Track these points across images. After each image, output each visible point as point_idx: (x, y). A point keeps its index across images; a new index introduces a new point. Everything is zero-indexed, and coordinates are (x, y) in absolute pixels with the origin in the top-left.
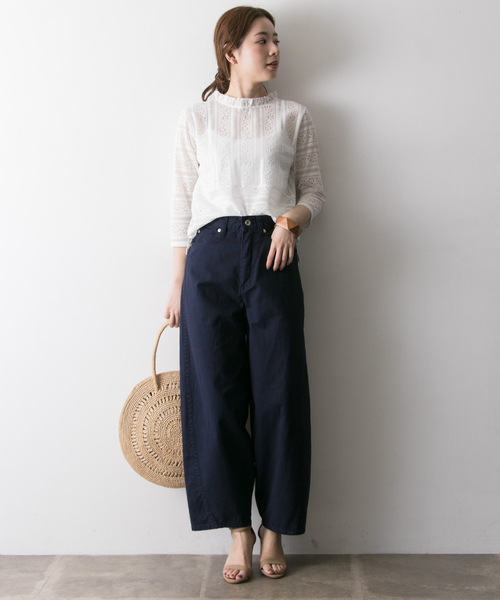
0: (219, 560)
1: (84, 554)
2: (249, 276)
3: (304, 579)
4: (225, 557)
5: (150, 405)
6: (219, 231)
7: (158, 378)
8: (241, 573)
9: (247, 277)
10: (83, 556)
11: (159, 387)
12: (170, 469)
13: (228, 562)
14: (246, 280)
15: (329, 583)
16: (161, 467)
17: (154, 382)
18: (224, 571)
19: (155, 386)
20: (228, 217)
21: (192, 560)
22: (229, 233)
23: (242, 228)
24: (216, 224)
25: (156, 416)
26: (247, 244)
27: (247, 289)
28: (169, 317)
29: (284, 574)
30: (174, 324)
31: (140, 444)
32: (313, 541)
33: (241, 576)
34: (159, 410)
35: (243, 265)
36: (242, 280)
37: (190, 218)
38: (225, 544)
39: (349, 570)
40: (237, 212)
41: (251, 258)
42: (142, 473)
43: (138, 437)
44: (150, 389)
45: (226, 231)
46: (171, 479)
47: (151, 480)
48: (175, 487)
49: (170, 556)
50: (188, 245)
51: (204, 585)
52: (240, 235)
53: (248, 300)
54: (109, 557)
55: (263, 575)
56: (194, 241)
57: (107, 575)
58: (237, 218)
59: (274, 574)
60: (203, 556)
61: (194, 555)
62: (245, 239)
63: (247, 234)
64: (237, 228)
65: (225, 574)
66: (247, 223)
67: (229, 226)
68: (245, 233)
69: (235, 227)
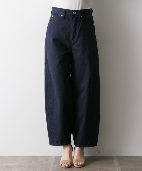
0: (58, 159)
1: (2, 155)
3: (94, 166)
4: (61, 157)
6: (62, 16)
8: (68, 163)
9: (74, 37)
13: (62, 159)
15: (104, 168)
21: (47, 158)
23: (72, 15)
26: (74, 22)
29: (83, 166)
32: (98, 151)
33: (68, 165)
36: (71, 38)
39: (113, 163)
41: (76, 28)
45: (65, 16)
49: (38, 157)
52: (71, 18)
54: (12, 157)
55: (74, 166)
57: (10, 164)
58: (70, 10)
59: (78, 166)
60: (51, 156)
61: (48, 156)
62: (73, 20)
63: (74, 18)
64: (70, 15)
65: (61, 164)
66: (74, 13)
67: (66, 14)
68: (73, 17)
69: (69, 15)
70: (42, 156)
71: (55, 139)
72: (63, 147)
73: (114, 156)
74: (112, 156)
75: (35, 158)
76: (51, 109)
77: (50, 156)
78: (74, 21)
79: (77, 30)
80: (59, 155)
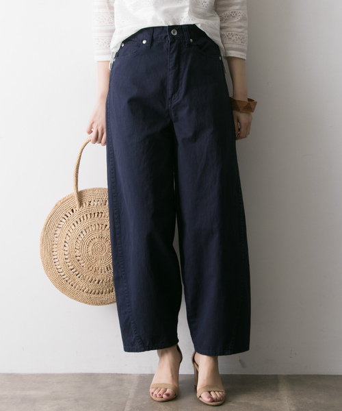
0: (146, 379)
2: (177, 89)
4: (152, 376)
5: (71, 222)
6: (144, 42)
7: (80, 195)
9: (175, 90)
10: (11, 374)
11: (81, 204)
12: (92, 287)
13: (155, 381)
14: (173, 93)
16: (82, 284)
17: (76, 198)
18: (151, 390)
19: (77, 203)
20: (153, 29)
21: (119, 379)
22: (154, 44)
23: (169, 38)
24: (141, 36)
25: (77, 233)
26: (175, 55)
27: (175, 102)
28: (90, 132)
29: (224, 401)
30: (97, 139)
31: (62, 261)
33: (168, 395)
34: (80, 227)
35: (171, 77)
36: (169, 93)
37: (113, 31)
38: (152, 364)
40: (162, 22)
41: (179, 69)
42: (63, 290)
43: (59, 254)
44: (72, 206)
45: (151, 41)
46: (93, 296)
47: (72, 297)
48: (97, 304)
50: (111, 59)
51: (129, 403)
52: (166, 45)
53: (175, 115)
54: (37, 375)
56: (117, 55)
57: (33, 393)
58: (163, 28)
59: (213, 401)
60: (130, 375)
61: (122, 374)
62: (172, 50)
63: (174, 45)
64: (163, 38)
65: (153, 393)
66: (174, 32)
67: (155, 37)
68: (171, 43)
69: (161, 38)
70: (109, 374)
71: (134, 337)
72: (158, 352)
73: (278, 374)
74: (275, 374)
75: (92, 378)
76: (122, 266)
77: (126, 375)
78: (173, 53)
79: (181, 74)
80: (148, 372)
